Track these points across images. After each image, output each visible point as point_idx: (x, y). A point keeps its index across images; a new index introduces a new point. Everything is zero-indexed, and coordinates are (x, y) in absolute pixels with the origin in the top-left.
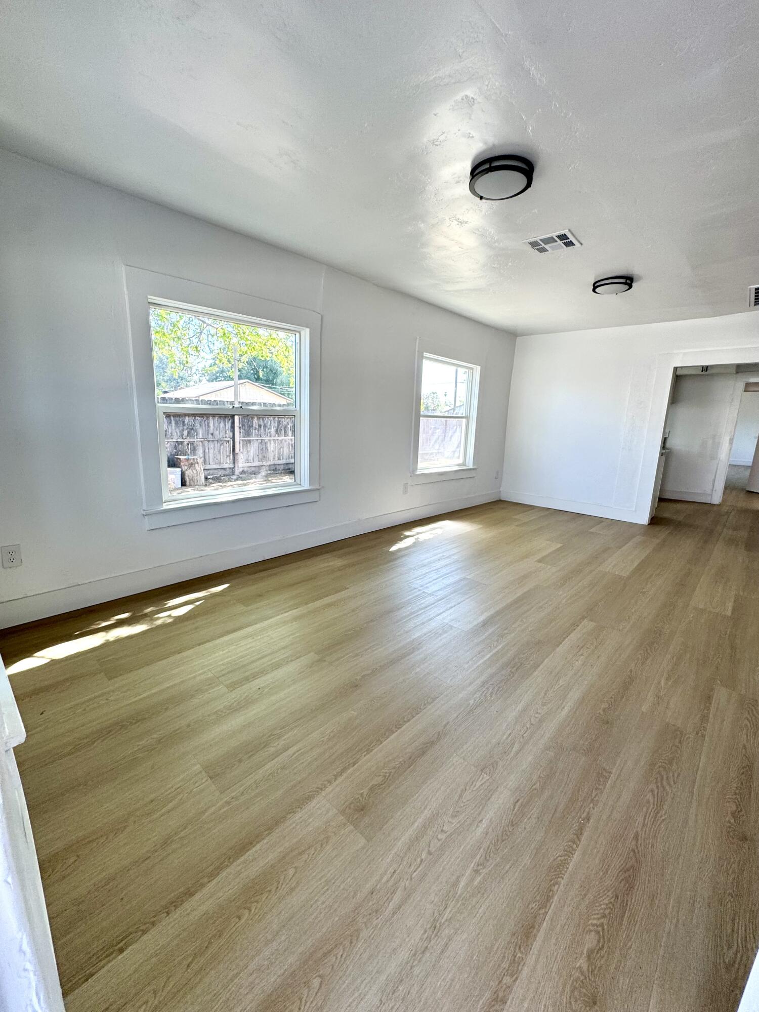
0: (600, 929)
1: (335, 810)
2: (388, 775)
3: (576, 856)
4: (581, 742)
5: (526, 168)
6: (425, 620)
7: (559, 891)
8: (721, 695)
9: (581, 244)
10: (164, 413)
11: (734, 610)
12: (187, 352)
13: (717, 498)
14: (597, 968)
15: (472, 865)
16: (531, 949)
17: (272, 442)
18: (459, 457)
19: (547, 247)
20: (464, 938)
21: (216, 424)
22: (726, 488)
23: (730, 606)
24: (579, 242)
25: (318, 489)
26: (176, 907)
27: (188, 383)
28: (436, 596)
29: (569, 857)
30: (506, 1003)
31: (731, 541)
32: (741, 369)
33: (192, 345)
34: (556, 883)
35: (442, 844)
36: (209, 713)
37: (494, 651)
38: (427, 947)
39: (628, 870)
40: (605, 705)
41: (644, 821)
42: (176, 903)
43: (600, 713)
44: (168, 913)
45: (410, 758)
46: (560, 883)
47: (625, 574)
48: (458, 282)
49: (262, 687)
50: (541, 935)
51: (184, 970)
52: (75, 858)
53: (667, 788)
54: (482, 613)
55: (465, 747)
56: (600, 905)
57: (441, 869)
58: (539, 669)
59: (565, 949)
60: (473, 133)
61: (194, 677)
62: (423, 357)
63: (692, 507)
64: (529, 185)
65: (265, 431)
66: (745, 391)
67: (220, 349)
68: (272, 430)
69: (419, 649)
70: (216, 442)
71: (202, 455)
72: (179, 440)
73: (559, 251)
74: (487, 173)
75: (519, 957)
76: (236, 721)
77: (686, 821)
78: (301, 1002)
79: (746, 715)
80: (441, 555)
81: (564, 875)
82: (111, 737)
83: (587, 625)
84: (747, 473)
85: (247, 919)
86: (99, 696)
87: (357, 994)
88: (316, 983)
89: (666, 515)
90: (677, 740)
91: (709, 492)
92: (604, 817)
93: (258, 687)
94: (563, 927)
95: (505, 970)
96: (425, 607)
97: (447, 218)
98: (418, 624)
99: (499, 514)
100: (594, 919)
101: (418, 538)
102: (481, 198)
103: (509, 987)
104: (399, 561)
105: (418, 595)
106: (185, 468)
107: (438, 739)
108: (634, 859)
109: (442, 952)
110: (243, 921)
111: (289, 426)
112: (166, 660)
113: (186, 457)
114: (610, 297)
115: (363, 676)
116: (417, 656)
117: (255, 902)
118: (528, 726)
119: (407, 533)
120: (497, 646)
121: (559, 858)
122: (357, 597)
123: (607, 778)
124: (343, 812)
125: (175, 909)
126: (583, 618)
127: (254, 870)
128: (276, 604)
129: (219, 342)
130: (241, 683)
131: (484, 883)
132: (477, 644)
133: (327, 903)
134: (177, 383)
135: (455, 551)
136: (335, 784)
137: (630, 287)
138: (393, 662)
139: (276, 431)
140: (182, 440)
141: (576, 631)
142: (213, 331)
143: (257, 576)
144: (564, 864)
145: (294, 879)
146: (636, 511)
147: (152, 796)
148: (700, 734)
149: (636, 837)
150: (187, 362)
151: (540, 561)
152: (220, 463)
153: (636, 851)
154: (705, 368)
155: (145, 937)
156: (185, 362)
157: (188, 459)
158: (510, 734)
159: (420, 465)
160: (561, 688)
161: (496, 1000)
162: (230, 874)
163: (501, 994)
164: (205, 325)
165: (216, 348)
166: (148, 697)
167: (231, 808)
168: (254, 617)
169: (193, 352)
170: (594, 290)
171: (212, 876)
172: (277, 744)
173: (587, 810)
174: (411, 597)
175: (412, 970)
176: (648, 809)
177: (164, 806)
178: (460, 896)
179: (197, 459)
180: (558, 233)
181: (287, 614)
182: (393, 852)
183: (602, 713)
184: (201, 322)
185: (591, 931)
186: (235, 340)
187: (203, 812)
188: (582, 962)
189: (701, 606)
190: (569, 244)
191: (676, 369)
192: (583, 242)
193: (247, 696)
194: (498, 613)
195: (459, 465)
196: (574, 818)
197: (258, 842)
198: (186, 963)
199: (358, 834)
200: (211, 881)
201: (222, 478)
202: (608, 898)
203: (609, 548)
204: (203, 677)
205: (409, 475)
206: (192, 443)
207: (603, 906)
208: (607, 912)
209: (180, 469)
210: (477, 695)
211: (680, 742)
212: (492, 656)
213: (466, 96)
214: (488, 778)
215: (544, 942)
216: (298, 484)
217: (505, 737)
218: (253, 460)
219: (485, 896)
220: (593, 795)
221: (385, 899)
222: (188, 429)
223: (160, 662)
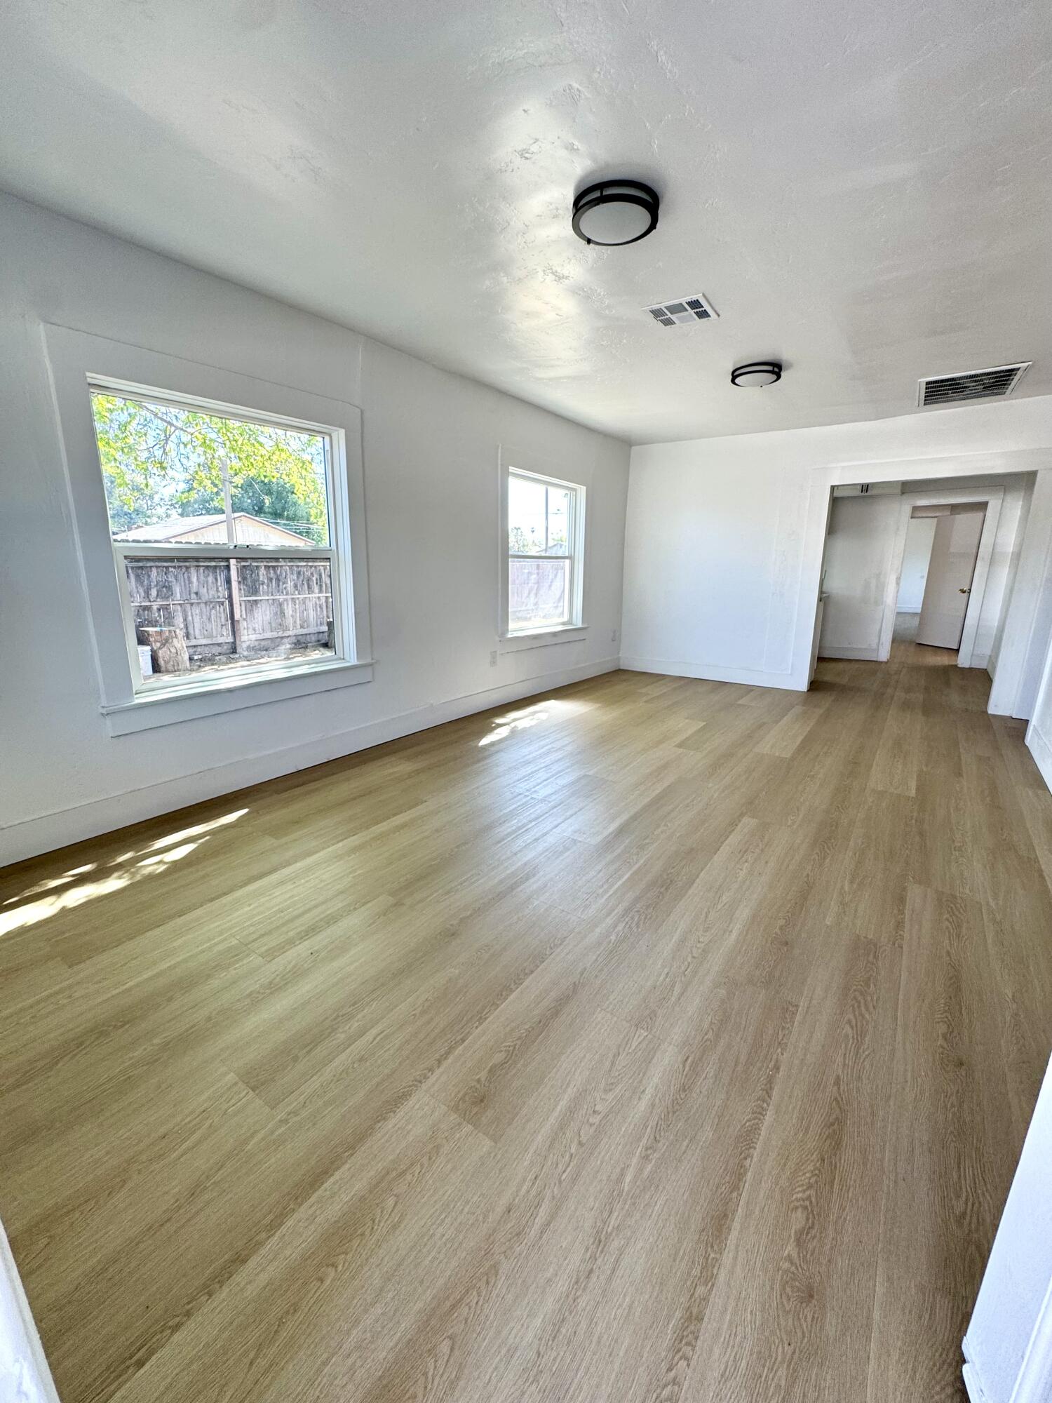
0: (807, 1203)
1: (443, 1107)
2: (511, 1048)
3: (769, 1117)
4: (758, 973)
5: (651, 201)
6: (537, 835)
7: (752, 1164)
8: (915, 894)
9: (719, 316)
10: (126, 557)
11: (918, 789)
12: (146, 470)
13: (884, 654)
14: (809, 1252)
15: (640, 1149)
16: (726, 1245)
17: (290, 603)
18: (562, 613)
19: (674, 317)
20: (639, 1247)
21: (202, 578)
22: (893, 641)
23: (913, 785)
24: (715, 311)
25: (371, 665)
26: (221, 1283)
27: (148, 520)
28: (550, 802)
29: (760, 1119)
30: (703, 1319)
31: (906, 706)
32: (909, 488)
33: (153, 459)
34: (748, 1156)
35: (595, 1131)
36: (238, 997)
37: (634, 869)
38: (592, 1269)
39: (832, 1124)
40: (782, 922)
41: (844, 1061)
42: (222, 1277)
43: (776, 933)
44: (210, 1294)
45: (540, 1022)
46: (753, 1155)
47: (787, 754)
48: (552, 366)
49: (317, 951)
50: (736, 1225)
51: (246, 1370)
52: (45, 1241)
53: (867, 1016)
54: (613, 819)
55: (611, 998)
56: (804, 1174)
57: (599, 1162)
58: (695, 885)
59: (768, 1237)
60: (577, 144)
61: (210, 948)
62: (506, 473)
63: (857, 666)
64: (653, 226)
65: (279, 586)
66: (912, 518)
67: (199, 465)
68: (289, 585)
69: (534, 875)
70: (203, 605)
71: (182, 626)
72: (143, 604)
73: (688, 324)
74: (598, 204)
75: (714, 1258)
76: (281, 1004)
77: (893, 1053)
78: (427, 1378)
79: (946, 916)
80: (550, 746)
81: (756, 1143)
82: (84, 1052)
83: (748, 823)
84: (916, 621)
85: (333, 1280)
86: (57, 993)
87: (503, 1351)
88: (445, 1347)
89: (828, 678)
90: (871, 956)
91: (874, 646)
92: (797, 1062)
93: (310, 952)
94: (762, 1211)
95: (697, 1279)
96: (536, 819)
97: (540, 269)
98: (528, 841)
99: (620, 688)
100: (797, 1193)
101: (515, 727)
102: (589, 241)
103: (705, 1299)
104: (494, 758)
105: (526, 802)
106: (156, 646)
107: (575, 991)
108: (838, 1110)
109: (614, 1270)
110: (328, 1282)
111: (314, 579)
112: (159, 929)
113: (158, 629)
114: (754, 389)
115: (462, 920)
116: (532, 885)
117: (343, 1253)
118: (689, 960)
119: (499, 721)
120: (638, 860)
121: (747, 1124)
122: (439, 812)
123: (794, 1014)
124: (456, 1109)
125: (221, 1287)
126: (742, 815)
127: (334, 1210)
128: (322, 832)
129: (196, 454)
130: (284, 947)
131: (656, 1171)
132: (612, 862)
133: (447, 1236)
134: (130, 520)
135: (566, 741)
136: (438, 1072)
137: (779, 377)
138: (500, 896)
139: (296, 586)
140: (148, 604)
141: (735, 832)
142: (186, 438)
143: (286, 795)
144: (755, 1130)
145: (396, 1211)
146: (791, 674)
147: (162, 1130)
148: (896, 945)
149: (837, 1082)
150: (147, 485)
151: (680, 746)
152: (211, 636)
153: (839, 1099)
154: (865, 488)
155: (177, 1337)
156: (142, 486)
157: (161, 630)
158: (668, 973)
159: (512, 626)
160: (725, 907)
161: (690, 1318)
162: (299, 1221)
163: (695, 1310)
164: (173, 429)
165: (191, 463)
166: (137, 985)
167: (289, 1128)
168: (290, 853)
169: (155, 470)
170: (733, 381)
171: (273, 1227)
172: (348, 1027)
173: (775, 1057)
174: (514, 806)
175: (576, 1303)
176: (846, 1046)
177: (184, 1140)
178: (628, 1194)
179: (175, 632)
180: (689, 299)
181: (341, 844)
182: (531, 1151)
183: (779, 932)
184: (166, 424)
185: (797, 1208)
186: (221, 452)
187: (246, 1142)
188: (790, 1249)
189: (880, 788)
190: (703, 315)
191: (833, 487)
192: (720, 313)
193: (294, 966)
194: (634, 818)
195: (563, 624)
196: (760, 1069)
197: (338, 1168)
198: (247, 1361)
199: (481, 1134)
200: (272, 1235)
201: (217, 658)
202: (813, 1164)
203: (764, 723)
204: (220, 947)
205: (498, 639)
206: (165, 608)
207: (808, 1175)
208: (813, 1180)
209: (148, 648)
210: (620, 927)
211: (875, 957)
212: (631, 875)
213: (570, 85)
214: (646, 1034)
215: (741, 1232)
216: (340, 659)
217: (661, 978)
218: (263, 630)
219: (661, 1188)
220: (780, 1037)
221: (529, 1214)
222: (156, 586)
223: (150, 933)
